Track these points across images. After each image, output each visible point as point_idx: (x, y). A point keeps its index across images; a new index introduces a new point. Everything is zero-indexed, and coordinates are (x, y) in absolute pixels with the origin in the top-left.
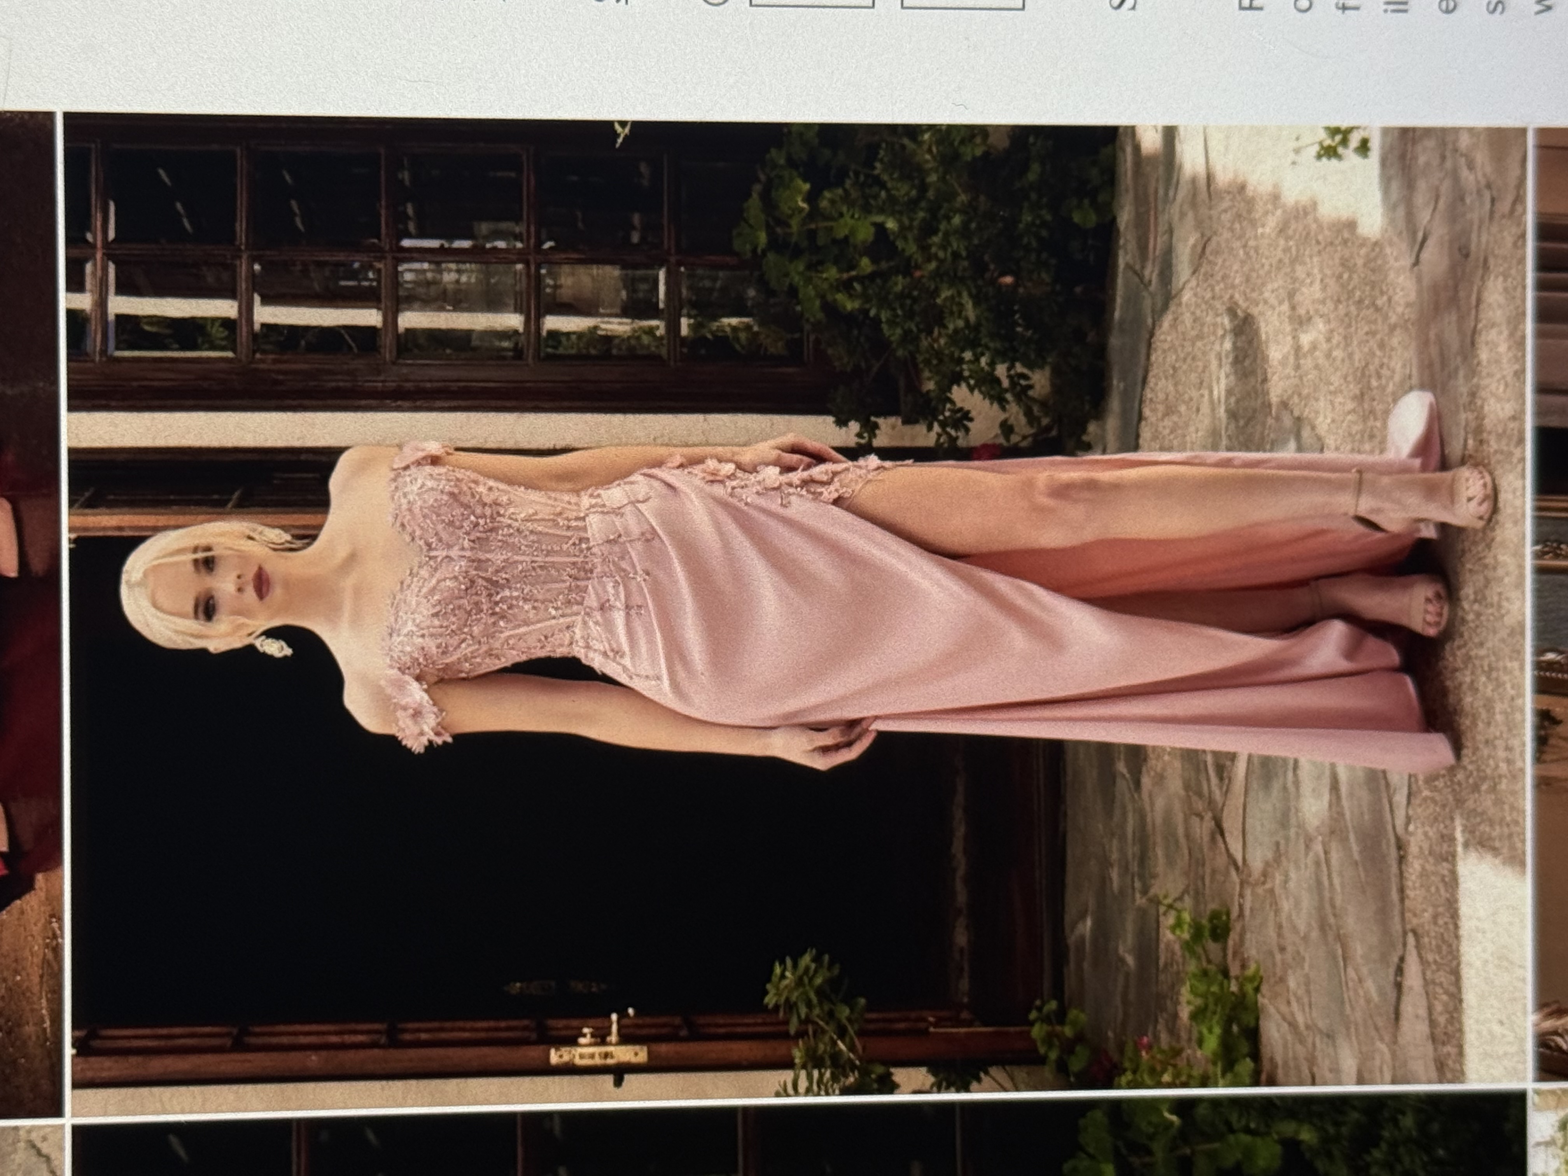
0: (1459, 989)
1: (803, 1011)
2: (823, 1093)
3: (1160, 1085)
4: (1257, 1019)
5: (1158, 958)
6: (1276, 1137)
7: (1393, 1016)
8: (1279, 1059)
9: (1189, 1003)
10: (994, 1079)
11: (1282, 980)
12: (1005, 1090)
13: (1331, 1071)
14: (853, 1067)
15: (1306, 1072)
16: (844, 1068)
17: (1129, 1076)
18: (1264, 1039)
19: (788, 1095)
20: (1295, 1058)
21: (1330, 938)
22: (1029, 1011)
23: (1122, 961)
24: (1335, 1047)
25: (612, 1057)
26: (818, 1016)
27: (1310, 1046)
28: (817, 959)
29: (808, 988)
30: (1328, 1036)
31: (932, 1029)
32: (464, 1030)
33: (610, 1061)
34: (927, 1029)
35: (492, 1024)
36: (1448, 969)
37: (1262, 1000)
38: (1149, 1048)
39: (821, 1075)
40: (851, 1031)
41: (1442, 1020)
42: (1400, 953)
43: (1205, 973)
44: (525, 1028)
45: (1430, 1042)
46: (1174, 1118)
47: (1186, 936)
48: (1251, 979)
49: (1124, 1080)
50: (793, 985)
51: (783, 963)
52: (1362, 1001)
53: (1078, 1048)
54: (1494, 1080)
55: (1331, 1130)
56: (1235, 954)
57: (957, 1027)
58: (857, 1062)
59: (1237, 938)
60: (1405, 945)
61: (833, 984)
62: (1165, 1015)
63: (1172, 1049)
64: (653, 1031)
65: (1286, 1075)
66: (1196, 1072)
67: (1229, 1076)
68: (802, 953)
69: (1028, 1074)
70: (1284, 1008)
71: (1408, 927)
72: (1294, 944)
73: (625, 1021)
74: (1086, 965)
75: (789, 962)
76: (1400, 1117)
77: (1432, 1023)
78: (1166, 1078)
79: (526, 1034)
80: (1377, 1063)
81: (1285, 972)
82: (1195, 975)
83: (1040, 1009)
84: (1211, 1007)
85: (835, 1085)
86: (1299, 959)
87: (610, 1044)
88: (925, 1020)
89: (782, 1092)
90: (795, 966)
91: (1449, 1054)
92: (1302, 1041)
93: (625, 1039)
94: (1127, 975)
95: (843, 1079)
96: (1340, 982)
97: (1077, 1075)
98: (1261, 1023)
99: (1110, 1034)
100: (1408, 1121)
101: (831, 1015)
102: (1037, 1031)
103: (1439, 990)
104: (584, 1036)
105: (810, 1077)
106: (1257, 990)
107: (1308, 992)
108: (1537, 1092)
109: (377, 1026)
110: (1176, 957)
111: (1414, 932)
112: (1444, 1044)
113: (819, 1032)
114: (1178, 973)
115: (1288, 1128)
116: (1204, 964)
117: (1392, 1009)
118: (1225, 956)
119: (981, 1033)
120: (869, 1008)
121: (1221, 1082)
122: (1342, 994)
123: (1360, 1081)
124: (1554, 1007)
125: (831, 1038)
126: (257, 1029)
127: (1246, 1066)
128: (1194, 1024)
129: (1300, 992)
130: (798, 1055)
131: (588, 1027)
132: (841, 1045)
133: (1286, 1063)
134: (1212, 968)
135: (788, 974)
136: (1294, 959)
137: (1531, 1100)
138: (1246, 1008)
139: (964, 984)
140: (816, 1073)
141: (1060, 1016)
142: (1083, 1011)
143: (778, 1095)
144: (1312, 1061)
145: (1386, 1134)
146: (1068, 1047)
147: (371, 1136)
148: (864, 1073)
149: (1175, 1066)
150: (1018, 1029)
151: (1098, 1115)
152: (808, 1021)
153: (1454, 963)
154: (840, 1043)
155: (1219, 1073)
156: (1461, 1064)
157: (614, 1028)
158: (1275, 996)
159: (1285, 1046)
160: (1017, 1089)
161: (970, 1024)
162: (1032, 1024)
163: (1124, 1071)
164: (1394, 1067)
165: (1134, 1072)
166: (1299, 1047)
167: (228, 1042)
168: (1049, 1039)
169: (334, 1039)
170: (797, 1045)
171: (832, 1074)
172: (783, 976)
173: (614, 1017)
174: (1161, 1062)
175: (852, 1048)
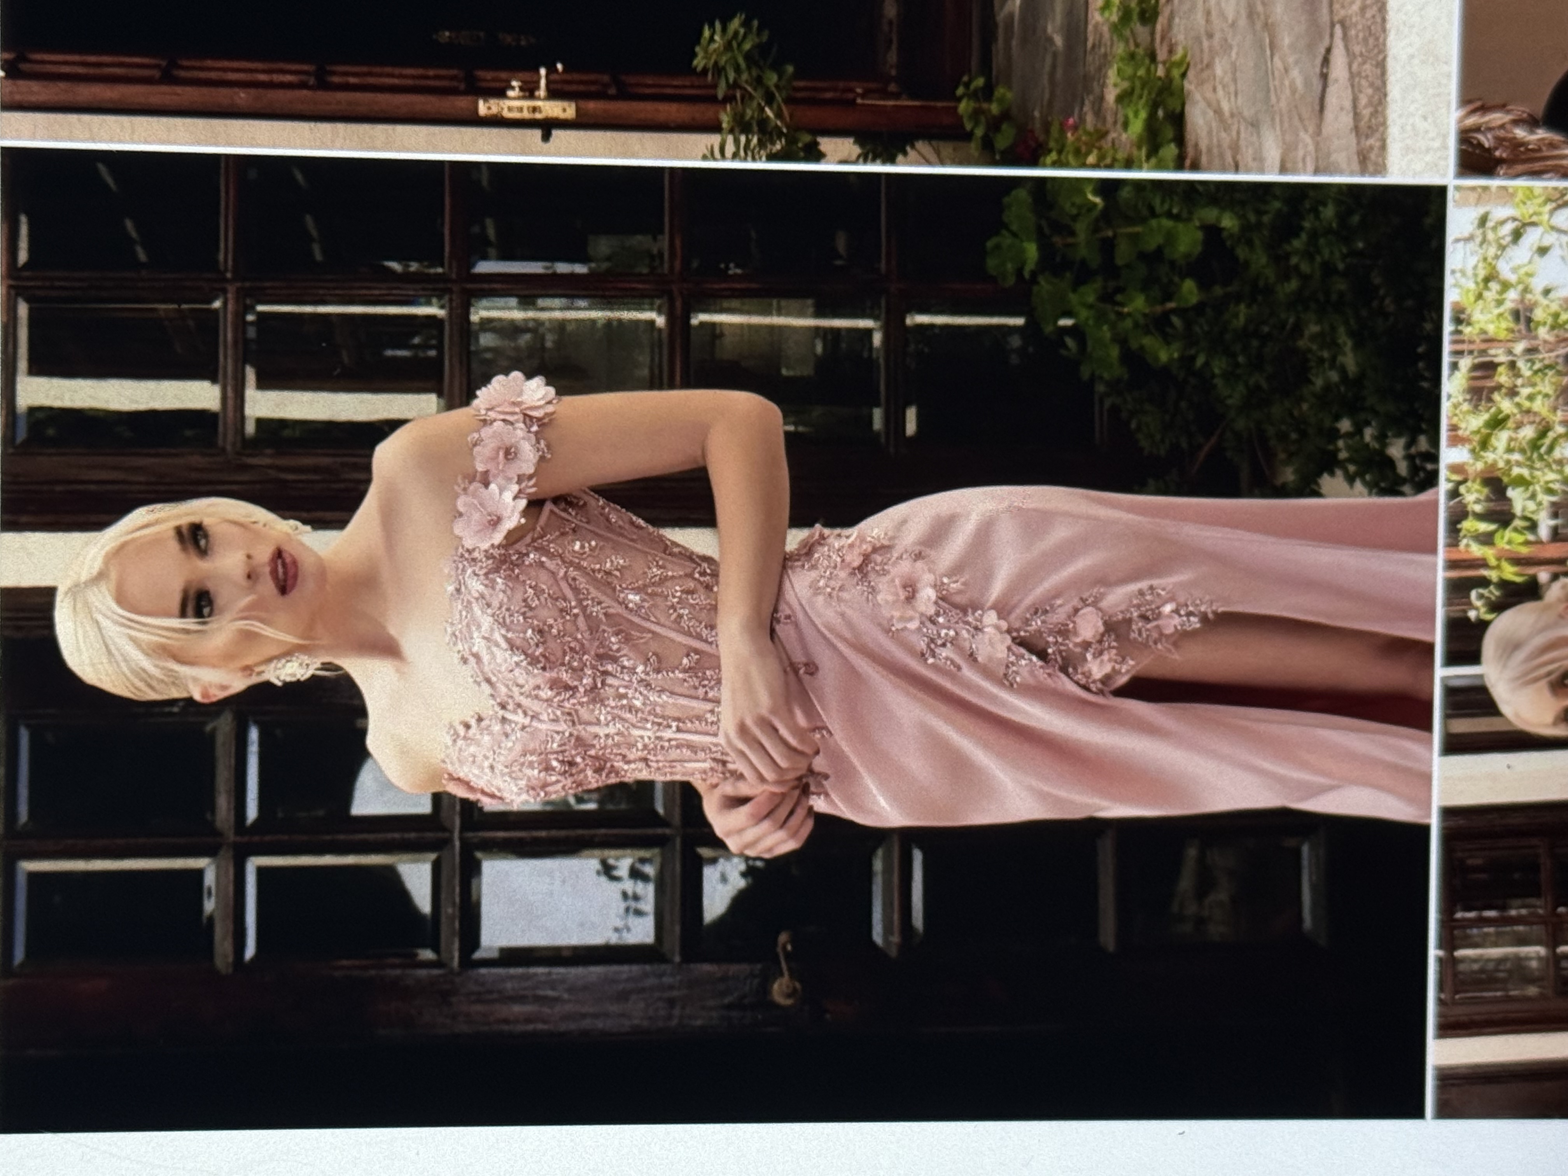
0: (1384, 83)
1: (732, 76)
2: (749, 158)
3: (1083, 166)
4: (1183, 105)
5: (1086, 40)
6: (1197, 224)
7: (1317, 108)
8: (1203, 145)
9: (1115, 85)
10: (920, 153)
11: (1209, 66)
12: (929, 163)
13: (1254, 159)
14: (780, 134)
15: (1229, 159)
16: (771, 134)
17: (1054, 156)
18: (1189, 127)
19: (714, 159)
20: (1219, 146)
21: (1259, 25)
22: (956, 87)
23: (1050, 40)
24: (1259, 136)
25: (540, 112)
26: (747, 82)
27: (1234, 133)
28: (746, 24)
29: (736, 52)
30: (1252, 125)
31: (859, 101)
32: (392, 76)
33: (538, 116)
34: (854, 100)
35: (420, 71)
36: (1374, 62)
37: (1188, 86)
38: (1075, 128)
39: (748, 141)
40: (779, 99)
41: (1366, 112)
42: (1326, 42)
43: (1132, 56)
44: (452, 78)
45: (1354, 134)
46: (1097, 200)
47: (1115, 18)
48: (1179, 64)
49: (1049, 160)
50: (722, 48)
51: (712, 26)
52: (1288, 92)
53: (1004, 126)
54: (1415, 175)
55: (1252, 218)
56: (1163, 38)
57: (884, 99)
58: (785, 130)
59: (1165, 21)
60: (1332, 36)
61: (762, 49)
62: (1091, 97)
63: (1097, 131)
64: (582, 88)
65: (1210, 162)
66: (1121, 155)
67: (1153, 161)
68: (731, 18)
69: (954, 149)
70: (1209, 95)
71: (1336, 19)
72: (1222, 30)
73: (554, 77)
74: (1014, 43)
75: (718, 25)
76: (1321, 208)
77: (1356, 115)
78: (1091, 159)
79: (455, 84)
80: (1301, 153)
81: (1212, 59)
82: (1122, 59)
83: (967, 85)
84: (1137, 91)
85: (762, 152)
86: (1226, 47)
87: (539, 98)
88: (852, 90)
89: (709, 155)
90: (724, 30)
91: (1371, 148)
92: (1227, 128)
93: (554, 94)
94: (1055, 55)
95: (769, 146)
96: (1267, 72)
97: (1003, 153)
98: (1188, 108)
99: (1037, 114)
100: (1329, 212)
101: (759, 81)
102: (963, 107)
103: (1364, 82)
104: (513, 88)
105: (737, 142)
106: (1184, 75)
107: (1235, 80)
108: (1458, 188)
109: (305, 67)
110: (1104, 40)
111: (1342, 23)
112: (1367, 137)
113: (747, 97)
114: (1105, 55)
115: (1210, 214)
116: (1132, 47)
117: (1317, 101)
118: (1153, 40)
119: (908, 107)
120: (797, 76)
121: (1145, 165)
122: (1268, 83)
123: (1283, 170)
124: (1478, 104)
125: (759, 104)
126: (186, 63)
127: (1170, 151)
128: (1120, 107)
129: (1227, 79)
130: (725, 120)
131: (517, 80)
132: (769, 112)
133: (1209, 150)
134: (1140, 51)
135: (717, 38)
136: (1222, 46)
137: (1451, 194)
138: (1172, 94)
139: (892, 57)
140: (743, 139)
141: (987, 93)
142: (1010, 88)
143: (705, 158)
144: (1235, 148)
145: (1307, 224)
146: (995, 125)
147: (299, 177)
148: (791, 141)
149: (1100, 149)
150: (945, 104)
151: (1022, 194)
152: (736, 85)
153: (1381, 57)
154: (767, 110)
155: (1144, 158)
156: (1384, 159)
157: (543, 82)
158: (1201, 83)
159: (1210, 132)
160: (942, 163)
161: (896, 96)
162: (959, 100)
163: (1050, 151)
164: (1317, 159)
165: (1060, 152)
166: (1223, 135)
167: (156, 73)
168: (976, 114)
169: (262, 77)
170: (725, 109)
171: (759, 140)
172: (712, 39)
173: (543, 71)
174: (1086, 144)
175: (779, 115)
